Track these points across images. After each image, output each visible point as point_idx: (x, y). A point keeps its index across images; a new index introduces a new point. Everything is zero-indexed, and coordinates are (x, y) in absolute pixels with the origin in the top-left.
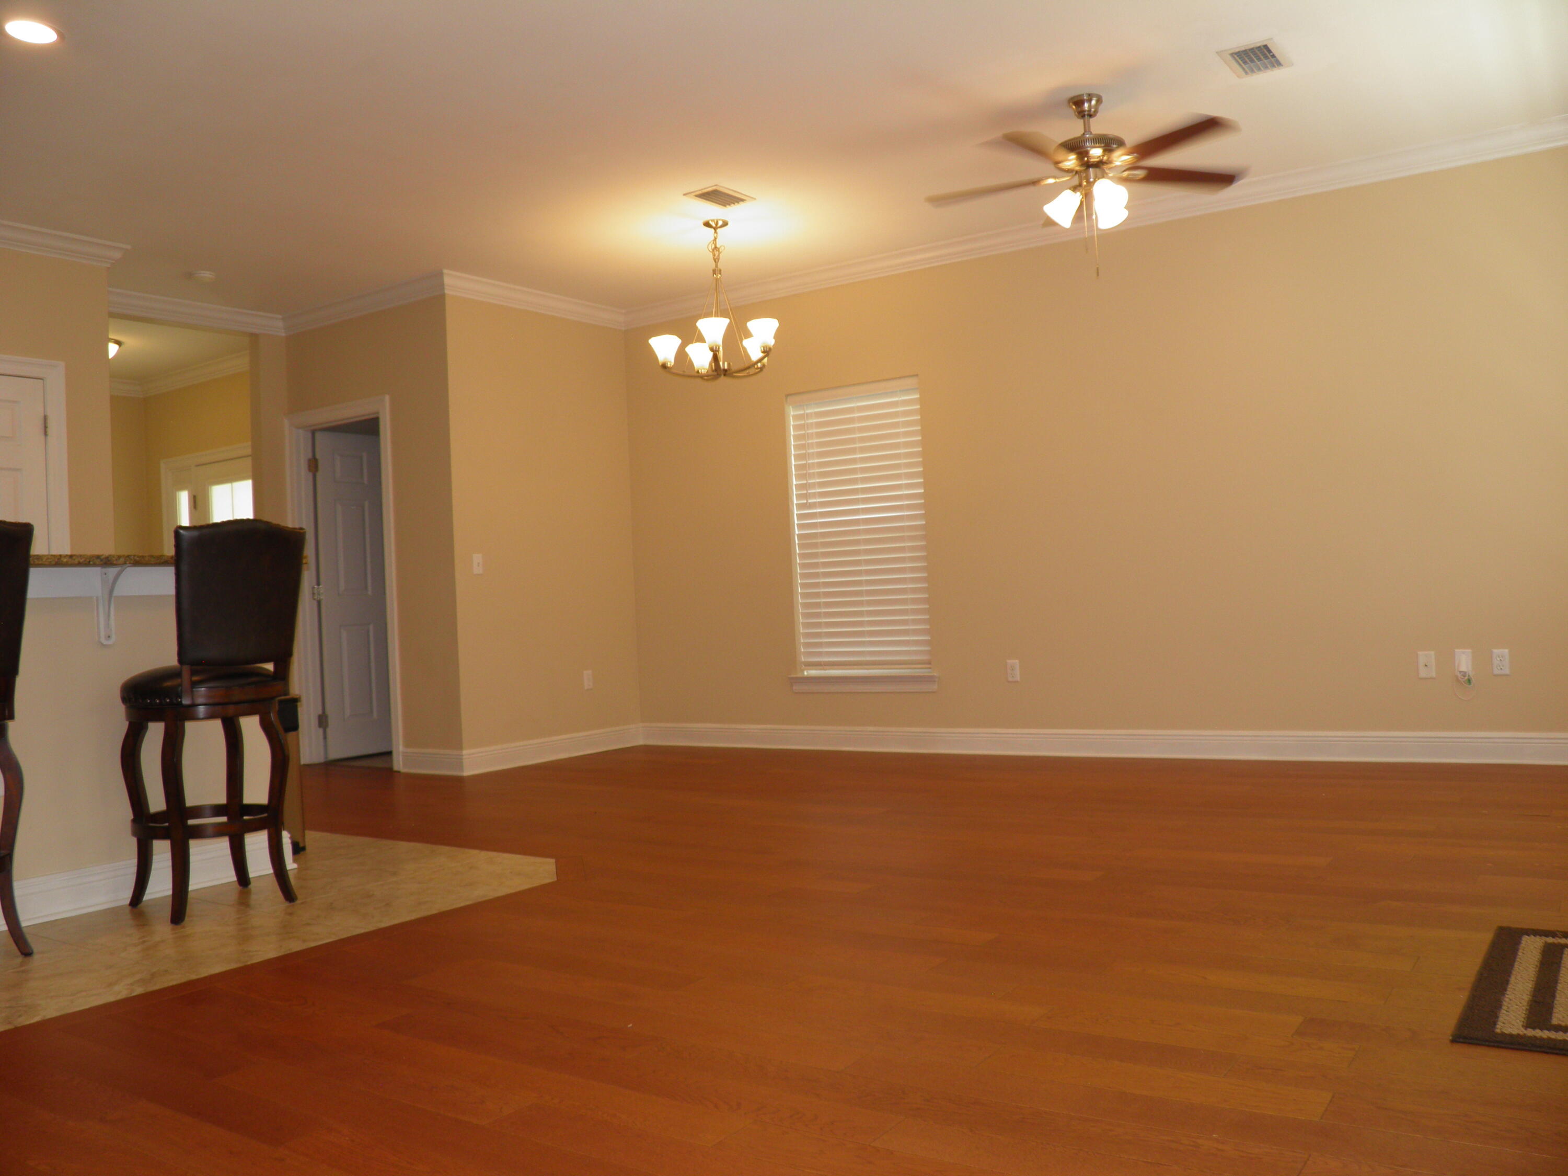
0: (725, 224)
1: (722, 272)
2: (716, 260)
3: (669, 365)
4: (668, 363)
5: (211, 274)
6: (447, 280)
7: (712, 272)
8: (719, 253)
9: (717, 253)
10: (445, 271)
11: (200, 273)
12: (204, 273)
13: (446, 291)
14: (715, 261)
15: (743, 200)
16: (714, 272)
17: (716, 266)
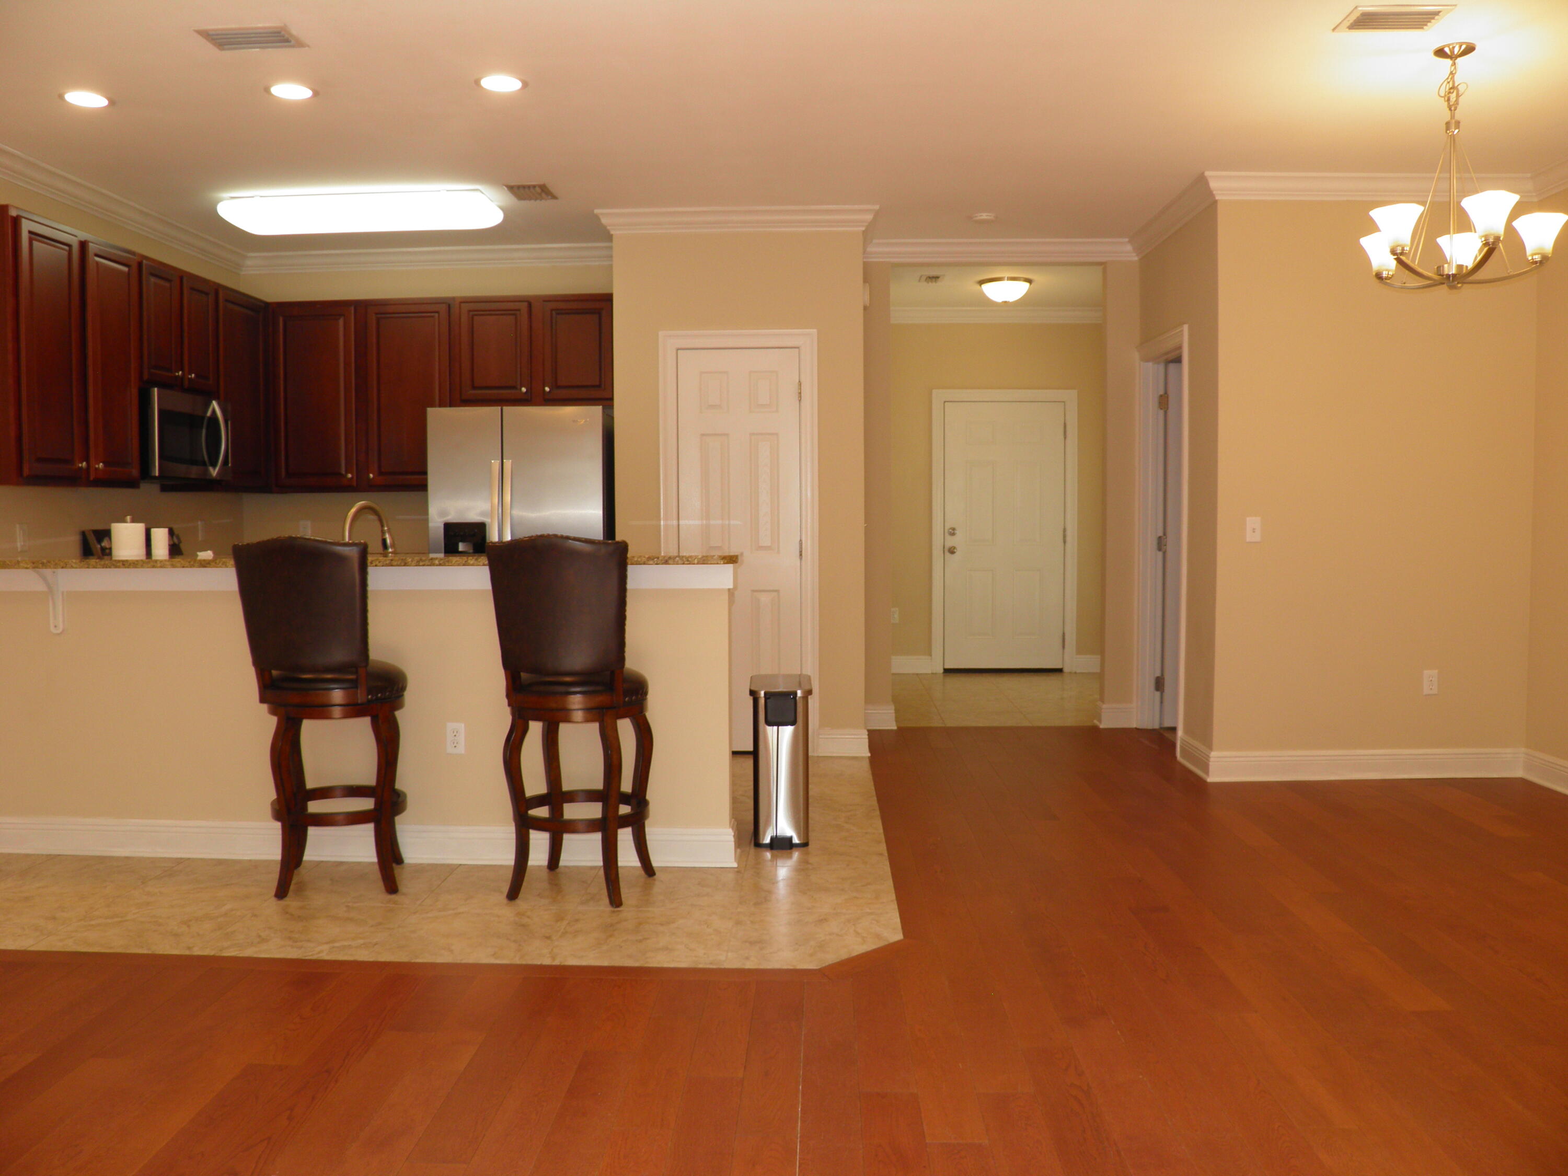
0: (1470, 49)
1: (1461, 124)
2: (1452, 107)
3: (1385, 274)
4: (1384, 273)
5: (987, 216)
6: (1213, 184)
7: (1444, 126)
8: (1458, 96)
9: (1453, 97)
10: (1207, 174)
11: (976, 217)
12: (981, 216)
13: (1217, 198)
14: (1450, 109)
15: (1437, 13)
16: (1448, 125)
17: (1453, 117)
